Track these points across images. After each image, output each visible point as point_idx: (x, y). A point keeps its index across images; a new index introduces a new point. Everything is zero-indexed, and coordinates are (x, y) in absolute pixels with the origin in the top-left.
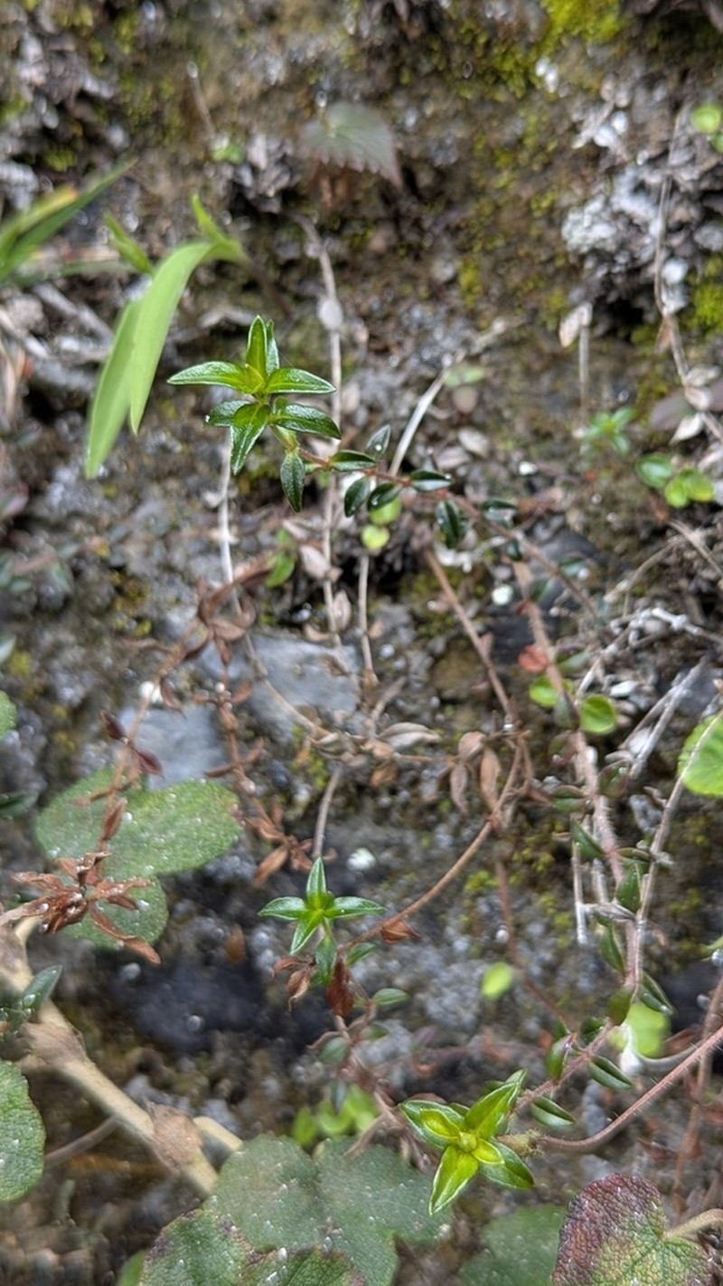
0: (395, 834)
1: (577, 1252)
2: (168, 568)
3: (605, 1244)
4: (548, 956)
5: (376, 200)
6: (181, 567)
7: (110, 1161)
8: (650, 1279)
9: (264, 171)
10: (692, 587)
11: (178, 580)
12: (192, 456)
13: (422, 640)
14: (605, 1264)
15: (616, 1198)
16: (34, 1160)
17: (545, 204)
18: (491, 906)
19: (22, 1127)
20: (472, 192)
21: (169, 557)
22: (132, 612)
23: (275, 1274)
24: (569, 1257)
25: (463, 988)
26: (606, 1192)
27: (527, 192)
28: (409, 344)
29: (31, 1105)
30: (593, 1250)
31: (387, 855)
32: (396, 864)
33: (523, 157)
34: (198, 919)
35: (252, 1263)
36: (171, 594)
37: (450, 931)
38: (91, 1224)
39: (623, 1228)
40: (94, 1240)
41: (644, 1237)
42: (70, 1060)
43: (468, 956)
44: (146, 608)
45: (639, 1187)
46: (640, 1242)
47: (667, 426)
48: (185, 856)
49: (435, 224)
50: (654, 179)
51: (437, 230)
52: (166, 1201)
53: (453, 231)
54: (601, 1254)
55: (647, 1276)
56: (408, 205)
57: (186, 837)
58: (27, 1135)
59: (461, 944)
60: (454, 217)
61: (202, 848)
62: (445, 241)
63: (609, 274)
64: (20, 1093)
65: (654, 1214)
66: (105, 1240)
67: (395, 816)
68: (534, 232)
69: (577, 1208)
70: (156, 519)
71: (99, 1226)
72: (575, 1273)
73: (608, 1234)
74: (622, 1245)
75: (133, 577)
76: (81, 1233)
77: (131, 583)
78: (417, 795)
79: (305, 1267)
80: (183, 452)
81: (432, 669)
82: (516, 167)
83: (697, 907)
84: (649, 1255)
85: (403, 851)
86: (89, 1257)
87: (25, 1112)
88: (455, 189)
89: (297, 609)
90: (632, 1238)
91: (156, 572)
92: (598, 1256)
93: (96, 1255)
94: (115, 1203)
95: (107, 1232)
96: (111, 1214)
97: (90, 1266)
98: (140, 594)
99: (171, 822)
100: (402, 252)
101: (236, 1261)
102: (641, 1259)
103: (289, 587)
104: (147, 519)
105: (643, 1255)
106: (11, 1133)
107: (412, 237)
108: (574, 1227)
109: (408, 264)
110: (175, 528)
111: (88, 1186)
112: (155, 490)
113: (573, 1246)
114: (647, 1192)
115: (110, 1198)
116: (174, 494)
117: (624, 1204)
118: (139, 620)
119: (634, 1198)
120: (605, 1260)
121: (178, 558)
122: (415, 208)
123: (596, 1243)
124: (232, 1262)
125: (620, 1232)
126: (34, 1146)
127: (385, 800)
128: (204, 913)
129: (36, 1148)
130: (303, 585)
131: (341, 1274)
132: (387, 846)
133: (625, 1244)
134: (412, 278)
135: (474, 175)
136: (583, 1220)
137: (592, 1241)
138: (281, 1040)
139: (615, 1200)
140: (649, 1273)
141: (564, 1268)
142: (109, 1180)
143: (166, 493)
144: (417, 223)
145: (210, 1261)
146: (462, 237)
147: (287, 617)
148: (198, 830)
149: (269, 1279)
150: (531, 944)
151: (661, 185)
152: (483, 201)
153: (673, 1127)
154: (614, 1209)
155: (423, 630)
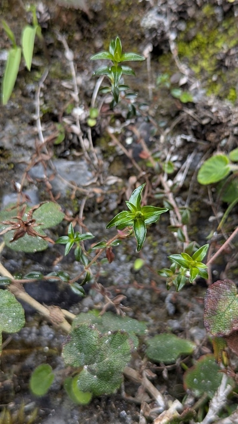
0: (99, 225)
1: (211, 306)
2: (19, 145)
3: (219, 302)
4: (151, 257)
5: (75, 25)
6: (23, 144)
7: (12, 351)
8: (235, 308)
9: (43, 14)
10: (190, 128)
11: (22, 149)
12: (23, 109)
13: (105, 159)
14: (220, 307)
15: (220, 287)
16: (21, 318)
17: (130, 21)
18: (133, 242)
19: (15, 309)
20: (106, 19)
21: (19, 141)
22: (7, 162)
23: (108, 340)
24: (208, 308)
25: (124, 272)
26: (217, 286)
27: (124, 18)
28: (90, 68)
29: (18, 302)
30: (216, 304)
31: (97, 233)
32: (100, 235)
33: (122, 8)
34: (33, 266)
35: (101, 337)
36: (20, 154)
37: (119, 254)
38: (9, 372)
39: (224, 296)
40: (12, 376)
41: (231, 297)
42: (20, 292)
43: (126, 262)
44: (12, 159)
45: (227, 282)
46: (230, 299)
47: (176, 82)
48: (50, 223)
49: (95, 31)
50: (164, 9)
51: (96, 33)
52: (34, 360)
53: (101, 32)
54: (218, 304)
55: (234, 308)
56: (85, 25)
57: (48, 218)
58: (18, 311)
59: (123, 258)
60: (101, 28)
61: (54, 220)
62: (98, 36)
63: (156, 36)
64: (13, 298)
65: (233, 289)
66: (15, 376)
67: (100, 218)
68: (127, 30)
69: (208, 294)
70: (12, 131)
71: (12, 372)
72: (211, 313)
73: (220, 299)
74: (225, 301)
75: (7, 150)
76: (7, 374)
77: (6, 153)
78: (108, 209)
79: (116, 338)
80: (19, 108)
81: (110, 167)
82: (119, 11)
83: (196, 233)
84: (234, 302)
85: (102, 230)
86: (11, 381)
87: (15, 304)
88: (100, 19)
89: (65, 151)
90: (227, 298)
91: (14, 148)
92: (217, 305)
93: (13, 380)
94: (15, 364)
95: (15, 373)
96: (15, 368)
97: (12, 384)
98: (10, 155)
99: (41, 215)
100: (85, 40)
101: (95, 337)
102: (231, 304)
103: (63, 144)
104: (9, 131)
105: (232, 302)
106: (12, 312)
107: (87, 35)
108: (208, 300)
109: (87, 44)
110: (19, 132)
111: (6, 361)
112: (10, 122)
113: (209, 305)
114: (230, 283)
115: (14, 363)
116: (17, 122)
117: (223, 288)
118: (9, 164)
119: (226, 286)
120: (220, 306)
121: (22, 141)
122: (88, 26)
123: (216, 302)
124: (94, 338)
125: (223, 297)
126: (21, 314)
127: (97, 212)
128: (34, 264)
129: (22, 315)
130: (68, 142)
131: (126, 340)
132: (96, 229)
133: (226, 300)
134: (89, 48)
135: (107, 14)
136: (210, 297)
137: (214, 302)
138: (64, 303)
139: (220, 288)
140: (235, 307)
141: (207, 312)
142: (12, 357)
143: (14, 122)
144: (89, 31)
145: (85, 340)
146: (104, 34)
147: (62, 155)
148: (51, 215)
149: (106, 342)
150: (145, 253)
151: (166, 11)
152: (110, 22)
153: (195, 305)
154: (220, 291)
155: (106, 155)
